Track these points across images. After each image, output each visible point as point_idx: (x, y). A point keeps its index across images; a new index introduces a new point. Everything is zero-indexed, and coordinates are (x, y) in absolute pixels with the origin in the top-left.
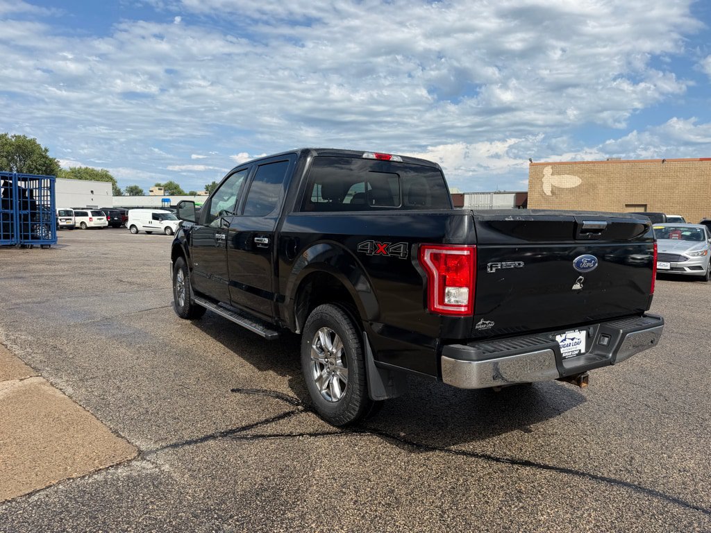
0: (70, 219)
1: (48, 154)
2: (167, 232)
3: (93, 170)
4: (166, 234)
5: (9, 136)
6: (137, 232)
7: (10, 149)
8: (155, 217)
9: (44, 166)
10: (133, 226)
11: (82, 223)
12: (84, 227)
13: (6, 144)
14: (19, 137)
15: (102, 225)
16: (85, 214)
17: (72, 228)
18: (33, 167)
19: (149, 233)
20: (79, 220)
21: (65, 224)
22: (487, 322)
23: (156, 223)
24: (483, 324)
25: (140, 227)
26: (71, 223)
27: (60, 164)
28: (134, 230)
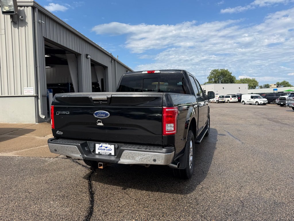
0: (223, 99)
1: (232, 74)
2: (256, 104)
3: (249, 79)
4: (256, 105)
5: (219, 70)
6: (245, 104)
7: (218, 74)
8: (252, 97)
9: (230, 79)
10: (243, 101)
11: (228, 100)
12: (229, 102)
13: (218, 73)
14: (222, 69)
15: (235, 101)
16: (229, 97)
17: (224, 102)
18: (226, 80)
19: (251, 104)
20: (226, 99)
21: (221, 101)
22: (60, 132)
23: (252, 100)
24: (59, 132)
25: (246, 102)
26: (223, 100)
27: (236, 78)
28: (243, 103)
